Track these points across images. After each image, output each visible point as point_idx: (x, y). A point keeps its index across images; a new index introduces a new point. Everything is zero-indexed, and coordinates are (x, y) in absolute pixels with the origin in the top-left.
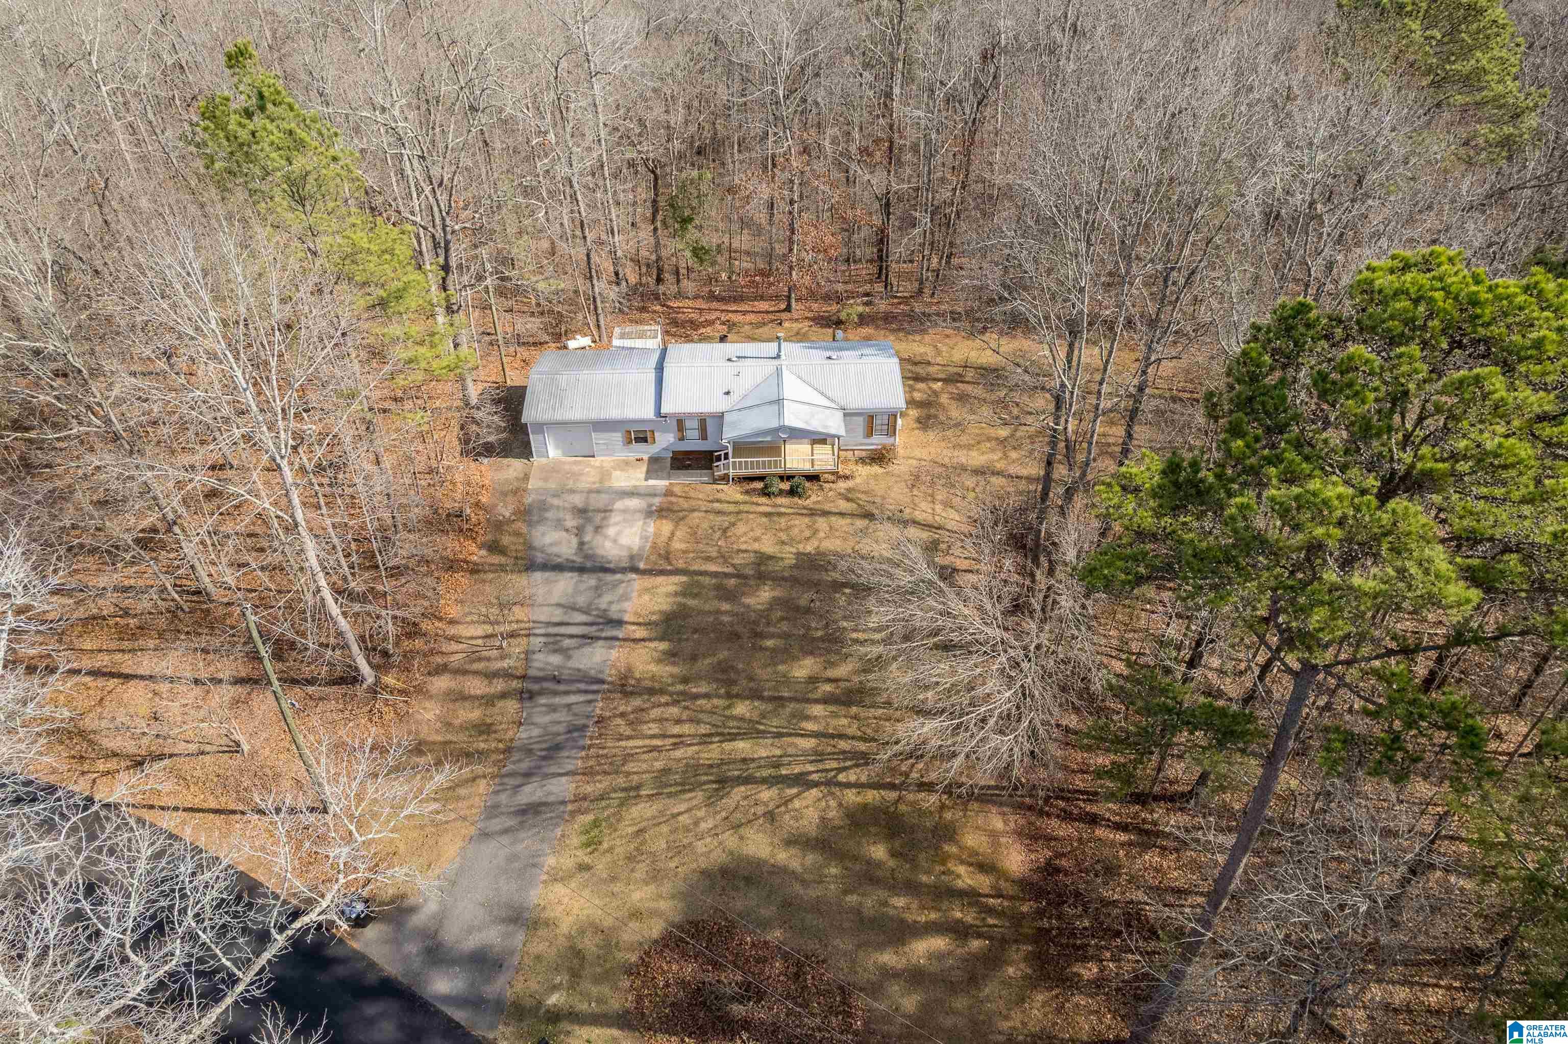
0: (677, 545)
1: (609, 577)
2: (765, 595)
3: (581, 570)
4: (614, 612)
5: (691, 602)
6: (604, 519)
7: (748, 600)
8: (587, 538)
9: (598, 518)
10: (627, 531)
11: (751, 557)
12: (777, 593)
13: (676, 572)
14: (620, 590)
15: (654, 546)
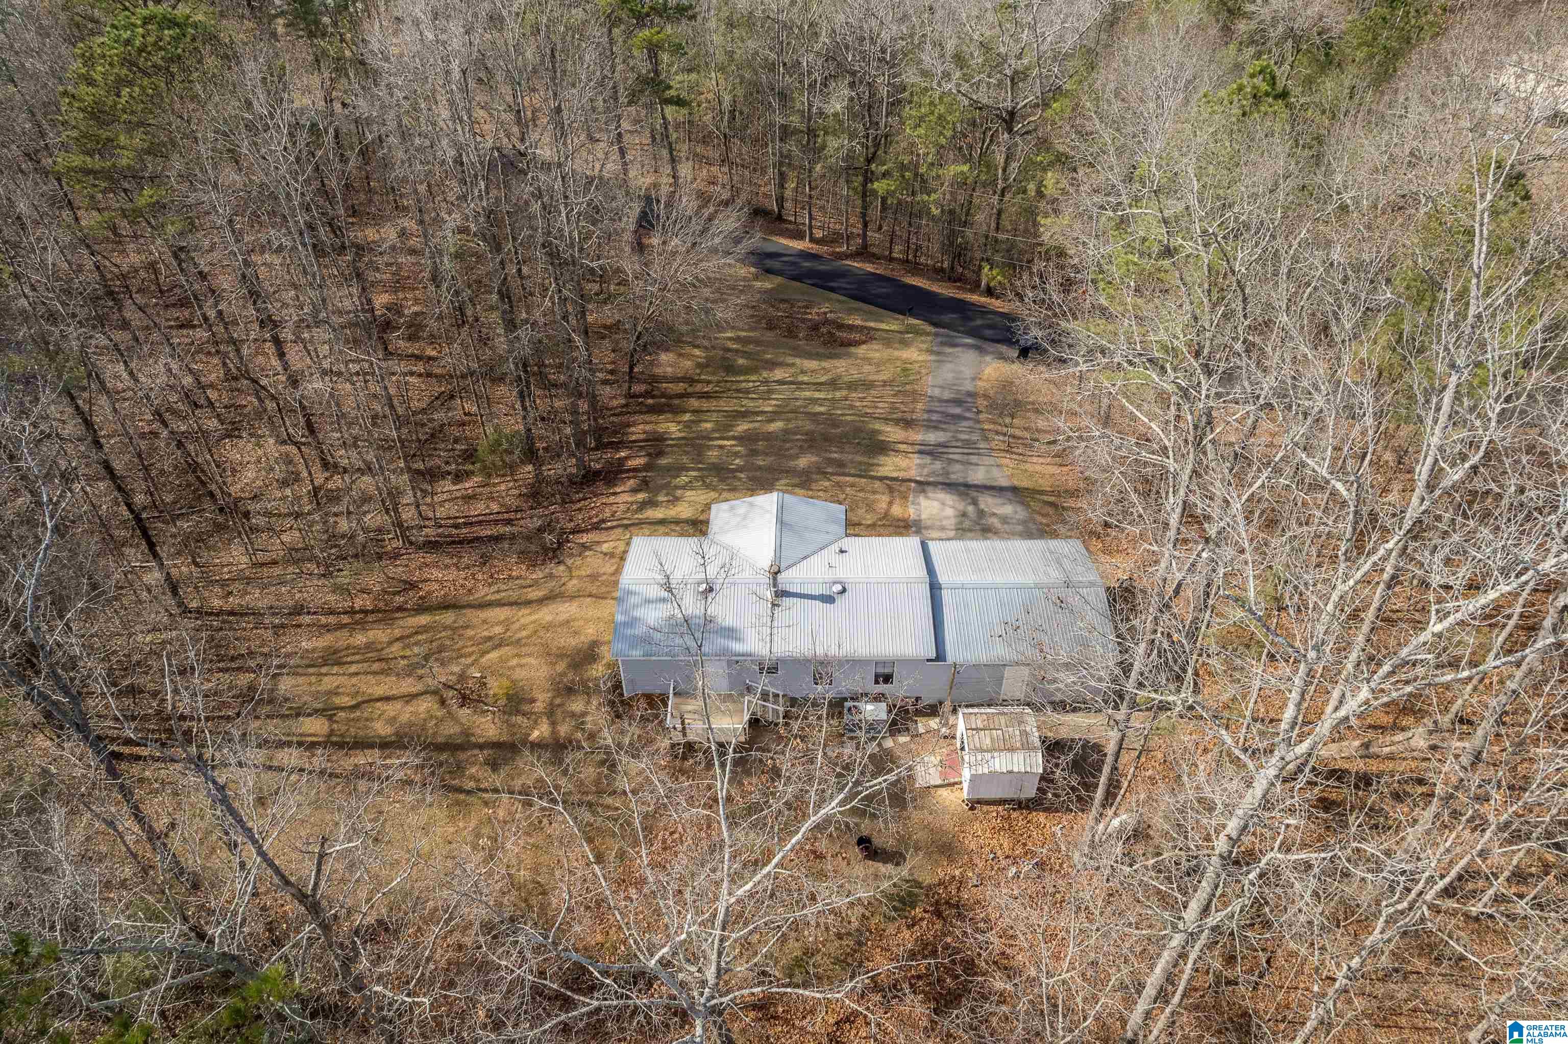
0: (885, 498)
1: (940, 479)
2: (803, 462)
3: (967, 486)
4: (928, 459)
5: (865, 459)
6: (961, 523)
7: (814, 459)
8: (970, 509)
9: (967, 524)
10: (935, 511)
11: (814, 486)
12: (792, 463)
13: (881, 479)
14: (926, 471)
15: (905, 498)
